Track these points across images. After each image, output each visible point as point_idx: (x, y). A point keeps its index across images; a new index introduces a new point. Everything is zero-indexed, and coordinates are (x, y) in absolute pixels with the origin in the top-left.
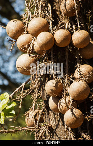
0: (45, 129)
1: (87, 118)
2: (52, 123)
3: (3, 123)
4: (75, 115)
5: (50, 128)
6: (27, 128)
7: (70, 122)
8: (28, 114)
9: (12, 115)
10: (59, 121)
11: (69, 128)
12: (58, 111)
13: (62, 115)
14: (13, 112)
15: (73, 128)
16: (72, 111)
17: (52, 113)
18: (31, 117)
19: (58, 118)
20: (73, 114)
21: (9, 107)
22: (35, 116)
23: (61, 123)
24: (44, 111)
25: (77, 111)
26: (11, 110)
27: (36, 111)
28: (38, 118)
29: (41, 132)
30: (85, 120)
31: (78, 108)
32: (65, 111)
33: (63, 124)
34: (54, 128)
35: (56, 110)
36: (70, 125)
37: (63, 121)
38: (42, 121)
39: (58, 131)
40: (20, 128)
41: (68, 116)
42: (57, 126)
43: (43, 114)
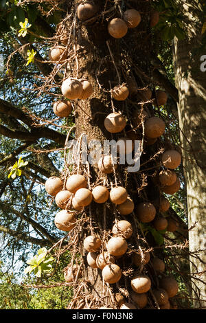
0: (84, 284)
1: (125, 273)
2: (91, 279)
3: (40, 276)
4: (113, 271)
5: (89, 284)
6: (66, 284)
7: (108, 277)
8: (67, 270)
9: (49, 268)
10: (97, 277)
11: (108, 284)
12: (97, 267)
13: (100, 271)
14: (50, 266)
15: (111, 283)
16: (110, 266)
17: (90, 269)
18: (70, 272)
19: (96, 273)
20: (111, 269)
21: (46, 262)
22: (74, 272)
23: (99, 278)
24: (82, 266)
25: (115, 267)
26: (48, 264)
27: (75, 266)
28: (77, 273)
29: (80, 287)
30: (123, 275)
31: (116, 264)
32: (103, 267)
33: (102, 280)
34: (93, 283)
35: (94, 265)
36: (108, 280)
37: (102, 277)
38: (80, 276)
39: (96, 287)
40: (59, 284)
41: (106, 272)
42: (96, 281)
43: (81, 269)
